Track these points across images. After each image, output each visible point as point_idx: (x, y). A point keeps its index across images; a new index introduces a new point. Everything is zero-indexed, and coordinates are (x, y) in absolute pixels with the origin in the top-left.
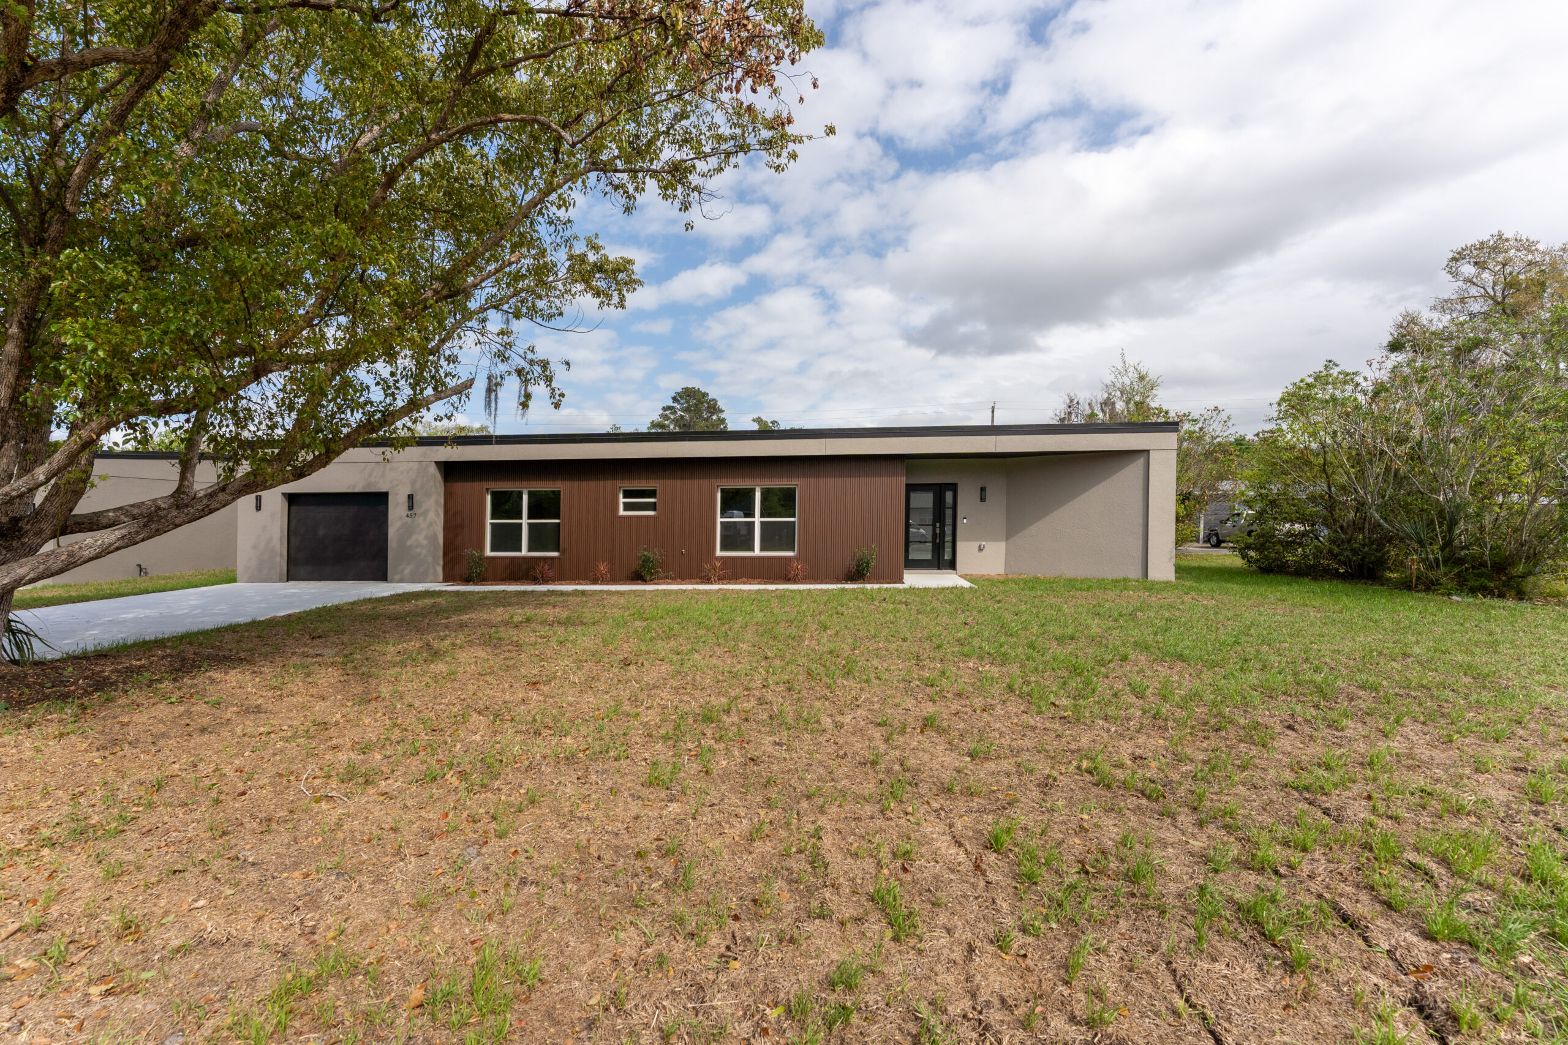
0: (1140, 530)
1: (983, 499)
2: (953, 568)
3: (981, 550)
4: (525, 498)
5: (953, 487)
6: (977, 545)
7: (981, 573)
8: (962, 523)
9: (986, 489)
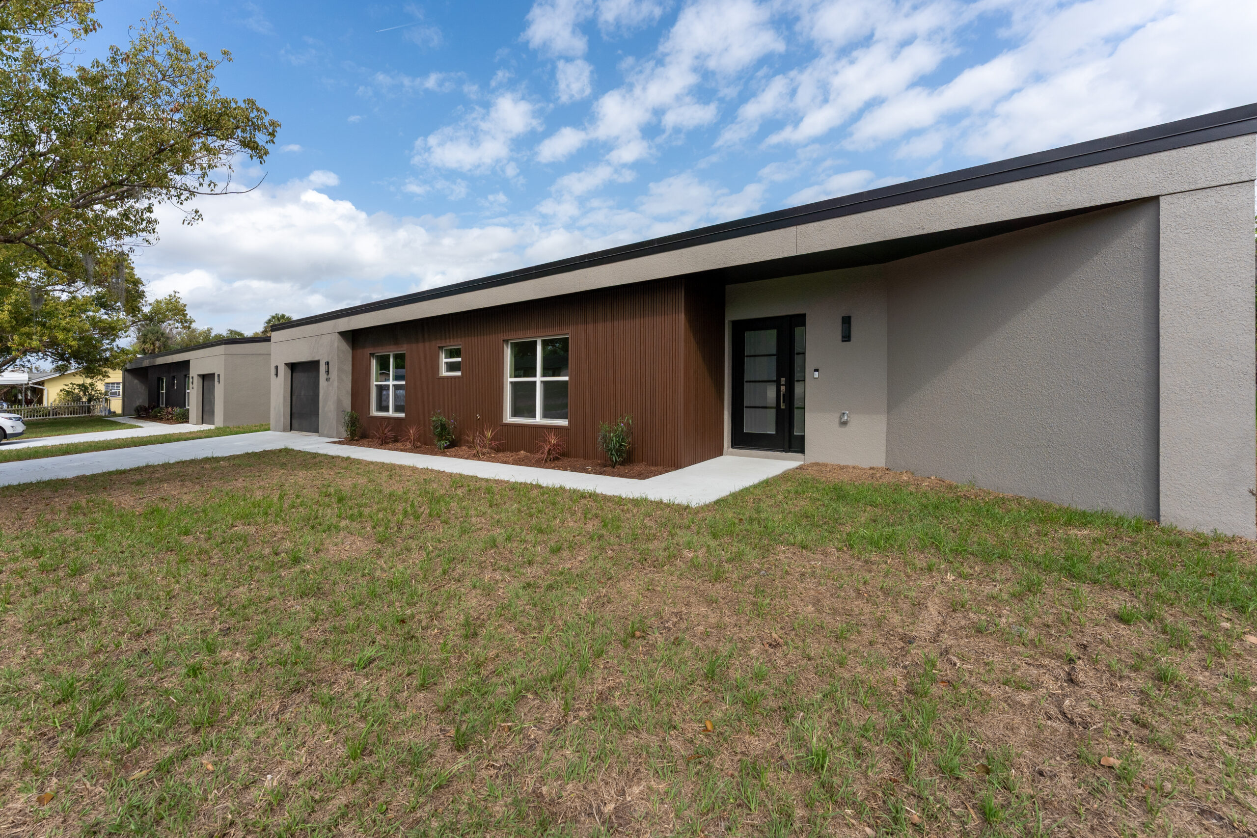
1: (846, 337)
2: (802, 451)
3: (845, 423)
4: (391, 360)
5: (800, 320)
6: (837, 415)
7: (843, 463)
8: (812, 376)
9: (852, 319)
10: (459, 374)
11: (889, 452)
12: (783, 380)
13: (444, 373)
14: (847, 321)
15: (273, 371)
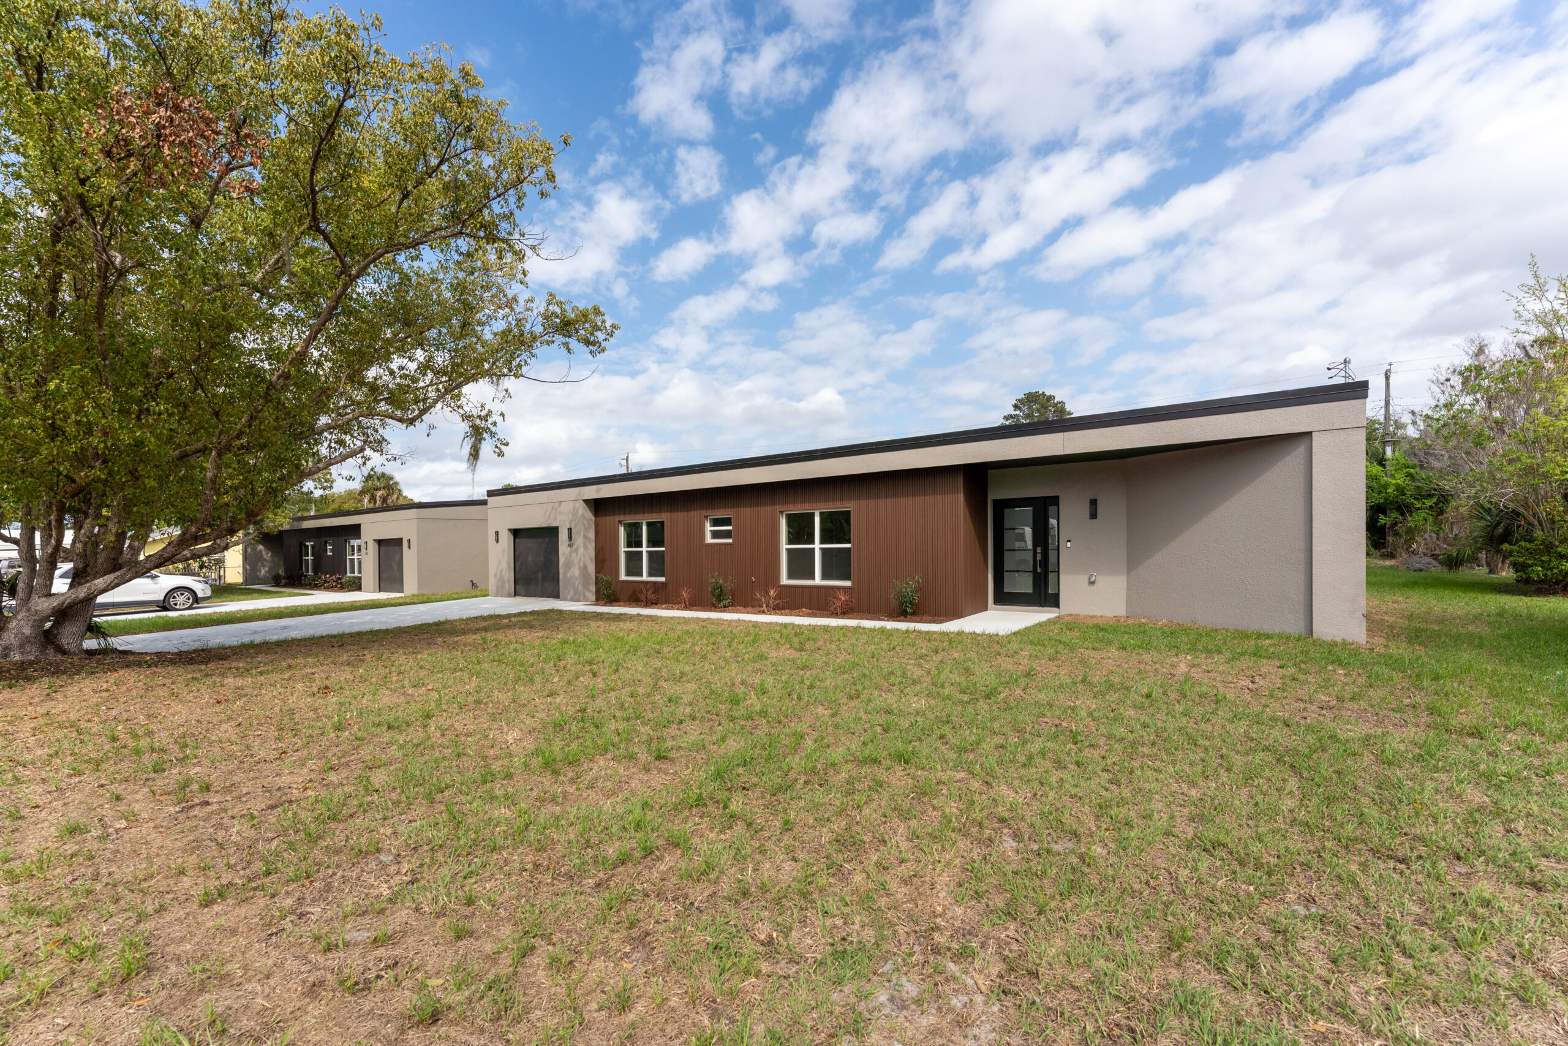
0: (1301, 556)
1: (1093, 515)
2: (1057, 605)
3: (1092, 583)
4: (644, 528)
5: (1055, 500)
6: (1087, 577)
7: (1092, 614)
8: (1066, 547)
9: (1098, 502)
10: (730, 541)
11: (1129, 604)
12: (1039, 550)
13: (709, 540)
14: (1094, 503)
15: (492, 537)
